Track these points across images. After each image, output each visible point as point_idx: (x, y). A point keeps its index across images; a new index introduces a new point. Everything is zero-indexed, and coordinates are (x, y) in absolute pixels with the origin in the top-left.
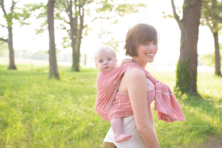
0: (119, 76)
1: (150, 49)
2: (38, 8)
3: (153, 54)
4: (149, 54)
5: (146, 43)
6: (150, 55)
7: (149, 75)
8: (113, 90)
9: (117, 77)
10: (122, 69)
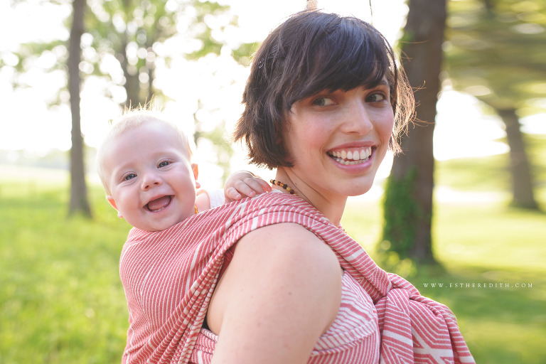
0: (211, 261)
1: (348, 129)
2: (49, 47)
3: (365, 153)
4: (343, 154)
5: (327, 102)
6: (350, 155)
7: (355, 256)
8: (185, 322)
9: (202, 262)
10: (228, 223)
